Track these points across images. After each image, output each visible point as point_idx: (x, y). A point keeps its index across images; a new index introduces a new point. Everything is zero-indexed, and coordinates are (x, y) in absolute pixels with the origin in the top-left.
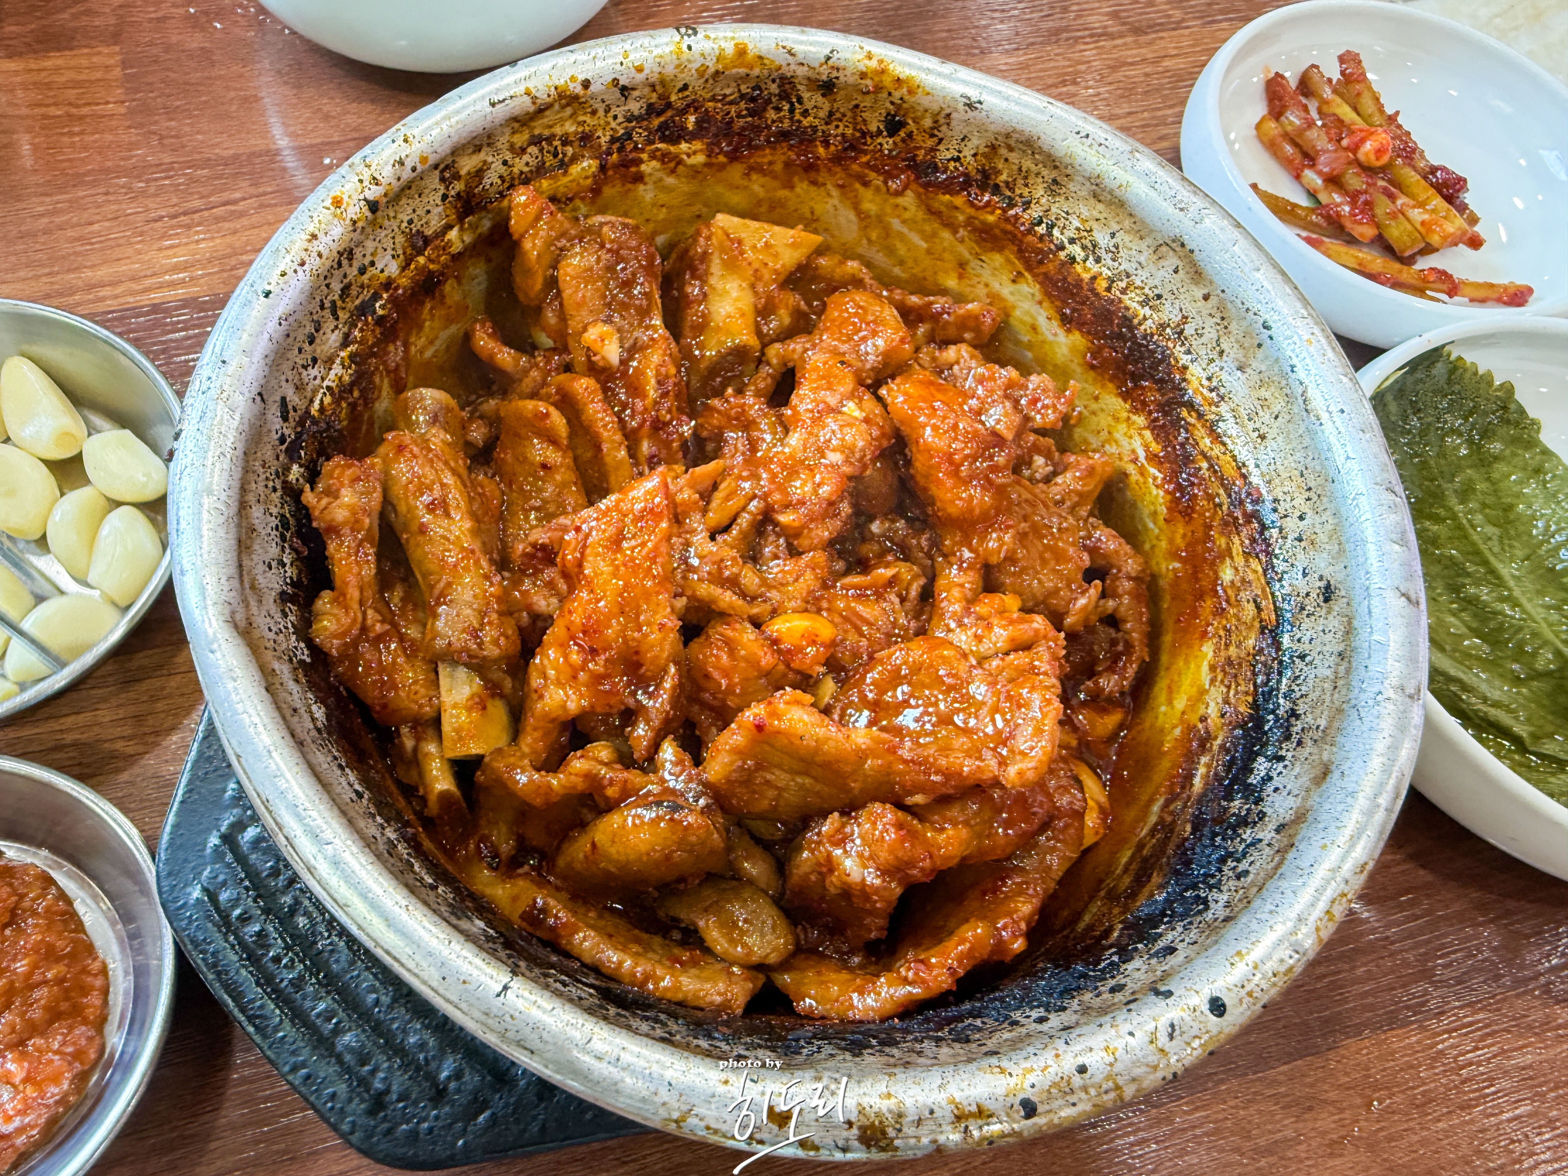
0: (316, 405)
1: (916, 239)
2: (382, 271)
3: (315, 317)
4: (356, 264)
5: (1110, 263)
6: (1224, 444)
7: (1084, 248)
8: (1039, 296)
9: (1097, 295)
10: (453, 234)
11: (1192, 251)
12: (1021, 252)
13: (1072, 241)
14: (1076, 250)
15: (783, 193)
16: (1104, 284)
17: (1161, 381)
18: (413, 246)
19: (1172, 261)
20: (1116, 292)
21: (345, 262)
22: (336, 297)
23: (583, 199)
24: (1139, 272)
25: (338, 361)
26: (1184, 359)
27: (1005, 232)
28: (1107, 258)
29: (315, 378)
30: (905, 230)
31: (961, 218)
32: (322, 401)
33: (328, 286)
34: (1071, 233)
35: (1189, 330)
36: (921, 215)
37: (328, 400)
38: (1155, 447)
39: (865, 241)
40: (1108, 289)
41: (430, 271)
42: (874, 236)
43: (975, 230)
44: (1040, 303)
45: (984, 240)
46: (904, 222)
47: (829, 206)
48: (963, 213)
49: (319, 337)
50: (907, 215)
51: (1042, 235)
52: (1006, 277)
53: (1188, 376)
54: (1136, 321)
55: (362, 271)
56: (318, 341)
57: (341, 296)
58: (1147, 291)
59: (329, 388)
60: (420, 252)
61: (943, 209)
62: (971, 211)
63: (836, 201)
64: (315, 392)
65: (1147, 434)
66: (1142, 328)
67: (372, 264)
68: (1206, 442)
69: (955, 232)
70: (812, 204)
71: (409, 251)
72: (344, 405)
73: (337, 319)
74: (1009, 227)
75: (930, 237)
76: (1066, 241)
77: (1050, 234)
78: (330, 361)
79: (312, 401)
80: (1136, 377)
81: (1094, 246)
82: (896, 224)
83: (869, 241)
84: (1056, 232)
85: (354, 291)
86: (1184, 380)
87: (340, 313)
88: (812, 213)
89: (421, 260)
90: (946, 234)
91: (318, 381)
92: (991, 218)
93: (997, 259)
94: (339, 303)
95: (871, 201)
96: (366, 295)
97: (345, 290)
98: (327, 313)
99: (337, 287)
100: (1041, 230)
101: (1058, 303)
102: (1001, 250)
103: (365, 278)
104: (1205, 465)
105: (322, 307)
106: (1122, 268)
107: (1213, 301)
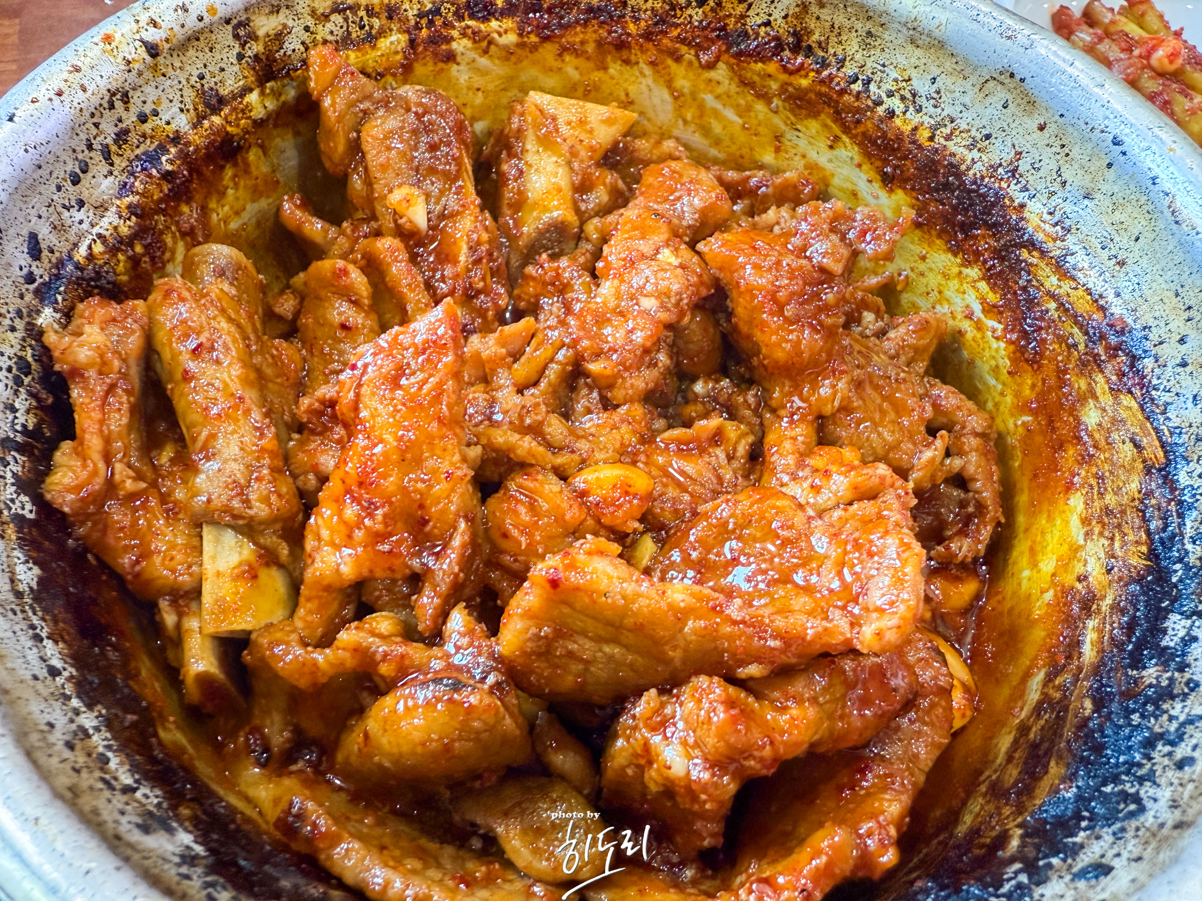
0: (83, 251)
1: (730, 114)
2: (168, 123)
3: (80, 156)
4: (134, 110)
5: (931, 110)
6: (1073, 278)
7: (903, 98)
8: (857, 158)
9: (920, 147)
10: (253, 97)
11: (1022, 80)
12: (838, 116)
13: (890, 94)
14: (895, 103)
15: (597, 76)
16: (927, 134)
17: (995, 225)
18: (207, 105)
19: (1000, 95)
20: (939, 140)
21: (118, 104)
22: (109, 141)
23: (394, 75)
24: (964, 114)
25: (114, 209)
26: (1020, 198)
27: (820, 94)
28: (928, 107)
29: (81, 222)
30: (719, 106)
31: (774, 86)
32: (90, 247)
33: (96, 125)
34: (889, 85)
35: (1024, 166)
36: (734, 88)
37: (98, 248)
38: (992, 298)
39: (680, 122)
40: (931, 139)
41: (227, 133)
42: (689, 117)
43: (791, 98)
44: (859, 166)
45: (800, 107)
46: (718, 97)
47: (643, 87)
48: (776, 80)
49: (86, 179)
50: (720, 90)
51: (859, 93)
52: (823, 144)
53: (1026, 214)
54: (963, 167)
55: (143, 119)
56: (83, 182)
57: (116, 141)
58: (973, 133)
59: (100, 236)
60: (215, 110)
61: (756, 78)
62: (784, 77)
63: (650, 81)
64: (80, 236)
65: (983, 286)
66: (971, 173)
67: (155, 113)
68: (1052, 281)
69: (769, 102)
70: (625, 85)
71: (200, 108)
72: (121, 257)
73: (112, 165)
74: (824, 89)
75: (744, 112)
76: (884, 96)
77: (867, 90)
78: (101, 208)
79: (76, 245)
80: (965, 228)
81: (914, 95)
82: (709, 99)
83: (685, 122)
84: (873, 87)
85: (133, 138)
86: (1022, 219)
87: (116, 160)
88: (627, 95)
89: (217, 120)
90: (760, 107)
91: (85, 226)
92: (804, 83)
93: (814, 126)
94: (114, 148)
95: (684, 78)
96: (149, 146)
97: (122, 136)
98: (97, 156)
99: (109, 130)
100: (857, 87)
101: (878, 163)
102: (814, 114)
103: (147, 127)
104: (1052, 305)
105: (90, 147)
106: (945, 113)
107: (1051, 129)
